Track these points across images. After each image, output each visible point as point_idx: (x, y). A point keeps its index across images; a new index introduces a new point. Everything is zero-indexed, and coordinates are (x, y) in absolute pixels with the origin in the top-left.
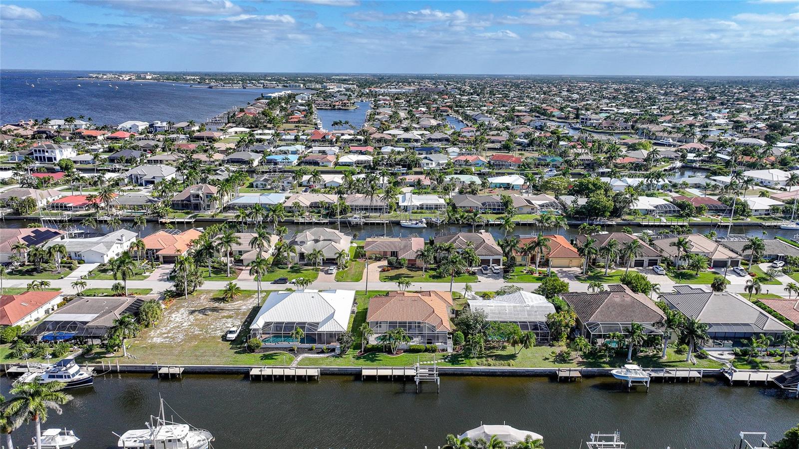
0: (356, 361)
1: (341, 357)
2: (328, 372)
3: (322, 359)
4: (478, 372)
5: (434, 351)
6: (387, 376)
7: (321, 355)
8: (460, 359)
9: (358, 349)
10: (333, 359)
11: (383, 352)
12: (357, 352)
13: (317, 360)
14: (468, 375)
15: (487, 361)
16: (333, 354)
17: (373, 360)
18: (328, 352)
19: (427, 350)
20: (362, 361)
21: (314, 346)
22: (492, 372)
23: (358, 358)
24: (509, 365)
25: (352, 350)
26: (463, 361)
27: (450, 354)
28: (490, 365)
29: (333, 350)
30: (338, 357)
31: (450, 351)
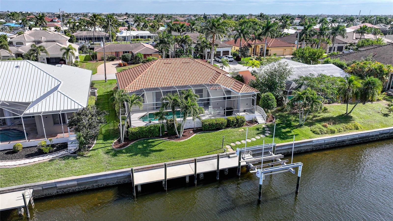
0: (113, 160)
1: (82, 156)
2: (54, 192)
3: (38, 166)
4: (321, 145)
5: (239, 123)
6: (184, 178)
7: (36, 159)
8: (283, 130)
9: (113, 139)
10: (62, 163)
11: (159, 137)
12: (112, 143)
13: (25, 170)
14: (306, 152)
15: (325, 126)
16: (63, 152)
17: (145, 153)
18: (51, 152)
19: (229, 125)
20: (123, 157)
21: (20, 144)
22: (339, 142)
23: (116, 153)
24: (357, 129)
25: (101, 141)
26: (290, 132)
27: (264, 126)
28: (333, 132)
29: (64, 146)
30: (75, 158)
31: (261, 121)
